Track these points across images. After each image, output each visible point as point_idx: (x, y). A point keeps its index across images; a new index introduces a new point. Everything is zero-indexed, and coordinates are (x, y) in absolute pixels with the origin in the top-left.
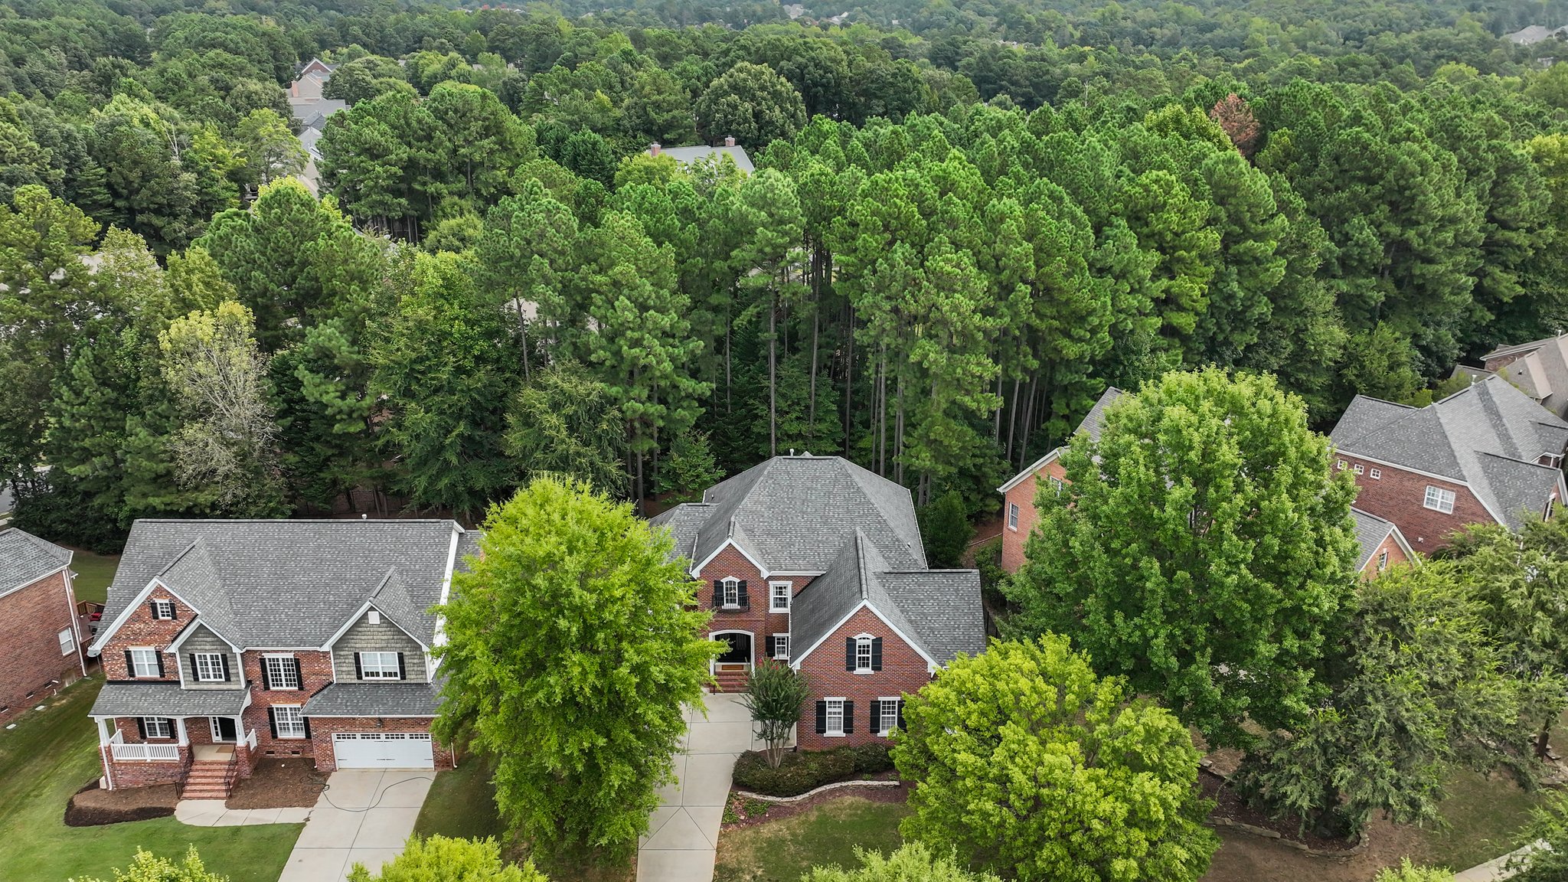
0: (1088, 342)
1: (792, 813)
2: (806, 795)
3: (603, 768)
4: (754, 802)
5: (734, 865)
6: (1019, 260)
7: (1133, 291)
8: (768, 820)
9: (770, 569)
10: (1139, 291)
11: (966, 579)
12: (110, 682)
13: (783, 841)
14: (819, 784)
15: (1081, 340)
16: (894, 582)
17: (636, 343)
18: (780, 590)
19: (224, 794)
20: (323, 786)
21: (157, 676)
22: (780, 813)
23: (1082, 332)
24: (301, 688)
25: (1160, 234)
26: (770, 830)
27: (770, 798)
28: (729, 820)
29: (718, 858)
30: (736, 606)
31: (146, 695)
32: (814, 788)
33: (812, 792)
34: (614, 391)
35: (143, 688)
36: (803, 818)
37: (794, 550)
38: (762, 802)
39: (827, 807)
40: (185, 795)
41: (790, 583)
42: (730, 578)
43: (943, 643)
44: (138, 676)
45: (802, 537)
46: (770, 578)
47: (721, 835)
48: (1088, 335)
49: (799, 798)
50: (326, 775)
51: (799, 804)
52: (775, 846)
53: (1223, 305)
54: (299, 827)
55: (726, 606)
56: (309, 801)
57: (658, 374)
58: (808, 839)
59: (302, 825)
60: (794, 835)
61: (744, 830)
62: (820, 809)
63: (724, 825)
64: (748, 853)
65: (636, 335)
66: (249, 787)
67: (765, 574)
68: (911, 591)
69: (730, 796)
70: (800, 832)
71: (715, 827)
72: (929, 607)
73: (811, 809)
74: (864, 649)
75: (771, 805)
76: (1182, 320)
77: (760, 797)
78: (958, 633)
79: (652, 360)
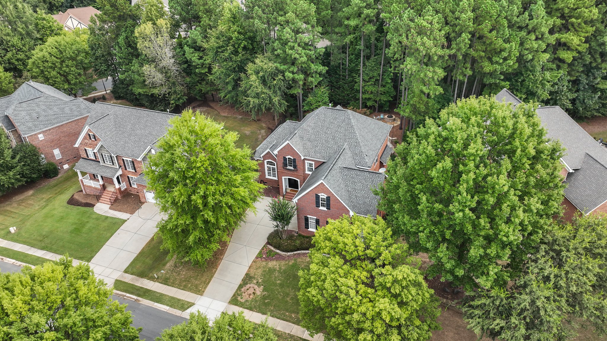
0: (500, 64)
1: (284, 259)
2: (292, 253)
3: (191, 231)
4: (271, 251)
5: (252, 275)
6: (465, 21)
7: (537, 39)
8: (273, 260)
9: (304, 156)
10: (540, 39)
11: (378, 177)
12: (83, 158)
13: (275, 270)
14: (298, 250)
15: (497, 63)
16: (346, 172)
17: (292, 48)
18: (311, 165)
19: (110, 203)
20: (139, 207)
21: (94, 158)
22: (279, 258)
23: (498, 59)
24: (136, 172)
25: (562, 9)
26: (272, 264)
27: (278, 251)
28: (259, 256)
29: (249, 271)
30: (292, 168)
31: (91, 165)
32: (296, 251)
33: (295, 252)
34: (282, 67)
35: (91, 162)
36: (287, 262)
37: (317, 149)
38: (274, 252)
39: (299, 260)
40: (100, 201)
41: (313, 163)
42: (289, 157)
43: (359, 203)
44: (90, 158)
45: (322, 144)
46: (305, 159)
47: (254, 261)
48: (501, 61)
49: (289, 254)
50: (142, 203)
51: (288, 256)
52: (271, 271)
53: (597, 48)
54: (125, 221)
55: (289, 167)
56: (132, 213)
57: (300, 62)
58: (285, 272)
59: (126, 221)
60: (280, 268)
61: (263, 261)
62: (295, 260)
63: (257, 258)
64: (260, 271)
65: (292, 44)
66: (119, 203)
67: (302, 158)
68: (353, 178)
69: (264, 246)
70: (283, 268)
71: (253, 258)
72: (359, 186)
73: (292, 260)
74: (323, 200)
75: (277, 254)
76: (566, 56)
77: (274, 250)
78: (367, 200)
79: (297, 56)
